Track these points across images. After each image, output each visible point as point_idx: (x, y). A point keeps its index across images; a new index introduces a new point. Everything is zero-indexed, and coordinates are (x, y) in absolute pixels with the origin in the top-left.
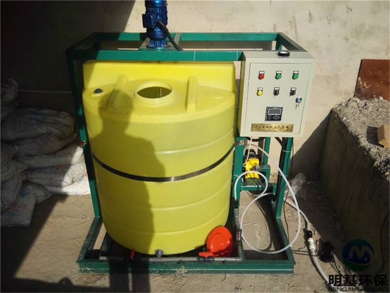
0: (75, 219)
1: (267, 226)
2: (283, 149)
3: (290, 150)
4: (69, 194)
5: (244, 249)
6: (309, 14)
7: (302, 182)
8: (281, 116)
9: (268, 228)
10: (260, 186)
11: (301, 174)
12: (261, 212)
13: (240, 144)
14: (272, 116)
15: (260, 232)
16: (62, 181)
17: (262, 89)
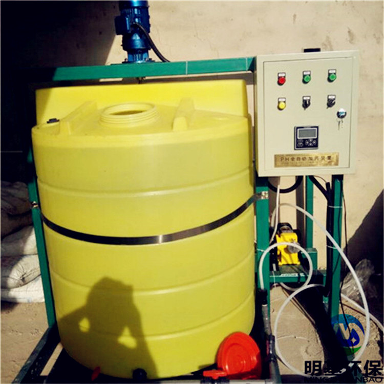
0: (21, 334)
1: (319, 339)
2: (329, 204)
3: (341, 205)
4: (19, 301)
5: (281, 373)
6: (349, 32)
7: (368, 272)
8: (317, 140)
9: (319, 341)
10: (302, 275)
11: (365, 261)
12: (308, 320)
13: (262, 198)
14: (305, 140)
15: (307, 348)
16: (8, 277)
17: (284, 100)
